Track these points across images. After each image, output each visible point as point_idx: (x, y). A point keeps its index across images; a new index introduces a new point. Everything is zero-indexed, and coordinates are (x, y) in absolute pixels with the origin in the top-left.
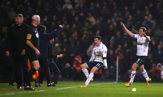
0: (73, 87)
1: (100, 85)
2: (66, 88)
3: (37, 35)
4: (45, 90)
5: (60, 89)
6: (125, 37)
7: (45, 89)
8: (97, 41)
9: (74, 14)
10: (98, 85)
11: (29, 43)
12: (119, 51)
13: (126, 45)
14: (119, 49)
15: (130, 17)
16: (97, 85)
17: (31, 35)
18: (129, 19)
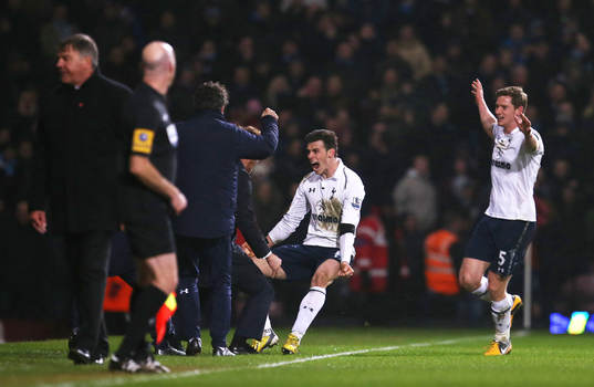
0: (330, 356)
1: (450, 346)
2: (303, 360)
3: (172, 134)
4: (207, 372)
5: (274, 365)
7: (208, 367)
8: (319, 155)
9: (331, 32)
10: (445, 346)
11: (142, 167)
15: (582, 40)
16: (439, 346)
17: (149, 135)
18: (577, 53)
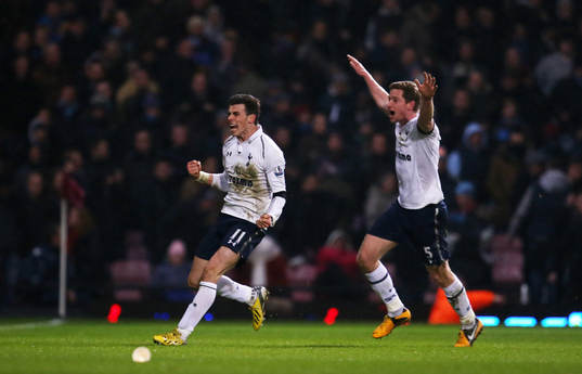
6: (98, 114)
12: (68, 176)
13: (102, 149)
14: (69, 167)
